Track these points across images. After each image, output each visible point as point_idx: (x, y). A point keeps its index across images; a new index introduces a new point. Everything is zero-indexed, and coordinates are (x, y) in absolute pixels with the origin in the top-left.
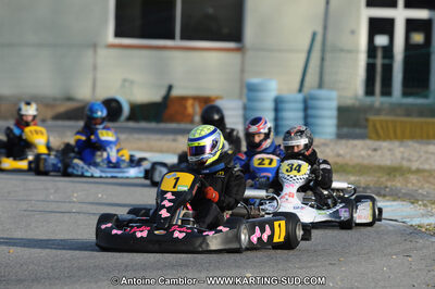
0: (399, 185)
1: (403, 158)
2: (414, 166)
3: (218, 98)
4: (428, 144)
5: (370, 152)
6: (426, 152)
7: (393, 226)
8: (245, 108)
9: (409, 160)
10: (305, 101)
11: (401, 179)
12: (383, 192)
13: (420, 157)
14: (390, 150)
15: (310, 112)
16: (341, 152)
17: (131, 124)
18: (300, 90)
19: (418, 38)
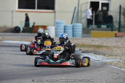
0: (100, 50)
1: (101, 43)
2: (104, 45)
3: (48, 26)
4: (108, 39)
5: (92, 41)
6: (108, 41)
7: (99, 62)
8: (56, 29)
9: (103, 43)
10: (73, 27)
11: (101, 49)
12: (95, 53)
13: (106, 42)
14: (97, 40)
15: (74, 30)
16: (83, 41)
17: (23, 34)
18: (71, 24)
19: (105, 8)
